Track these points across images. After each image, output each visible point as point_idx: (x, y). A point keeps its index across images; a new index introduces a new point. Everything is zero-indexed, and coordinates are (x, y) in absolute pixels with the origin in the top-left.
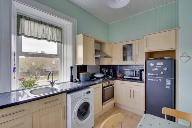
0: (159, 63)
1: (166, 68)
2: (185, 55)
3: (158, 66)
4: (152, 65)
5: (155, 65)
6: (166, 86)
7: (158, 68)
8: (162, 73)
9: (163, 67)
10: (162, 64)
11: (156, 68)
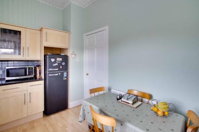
0: (59, 59)
1: (64, 63)
2: (73, 53)
3: (58, 61)
4: (53, 60)
5: (56, 60)
6: (64, 78)
7: (58, 63)
8: (61, 67)
9: (62, 62)
10: (61, 59)
11: (56, 63)
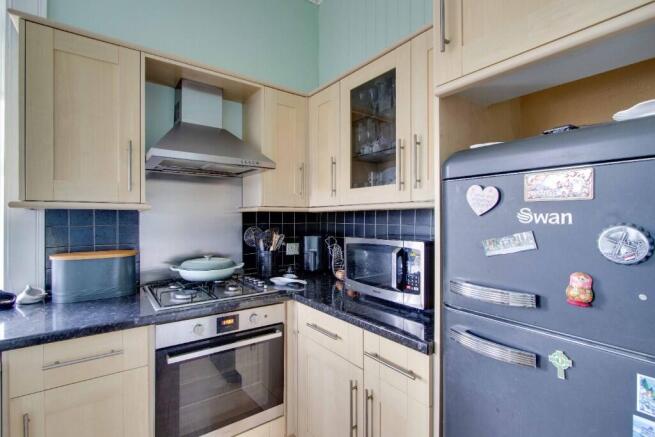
1: (633, 234)
7: (536, 231)
8: (577, 286)
9: (591, 214)
11: (522, 228)
